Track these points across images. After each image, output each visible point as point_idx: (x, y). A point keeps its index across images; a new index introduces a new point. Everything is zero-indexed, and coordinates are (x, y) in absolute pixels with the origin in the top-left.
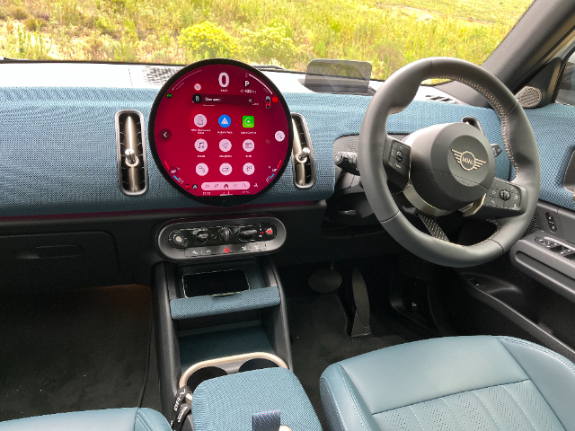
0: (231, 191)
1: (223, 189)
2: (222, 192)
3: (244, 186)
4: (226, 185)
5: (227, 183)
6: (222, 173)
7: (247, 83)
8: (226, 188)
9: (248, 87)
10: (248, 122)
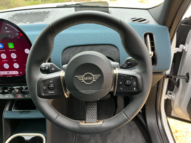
0: (11, 75)
1: (7, 74)
2: (7, 75)
3: (16, 73)
4: (8, 73)
5: (8, 72)
6: (5, 68)
7: (6, 28)
8: (8, 74)
9: (7, 30)
10: (11, 46)
